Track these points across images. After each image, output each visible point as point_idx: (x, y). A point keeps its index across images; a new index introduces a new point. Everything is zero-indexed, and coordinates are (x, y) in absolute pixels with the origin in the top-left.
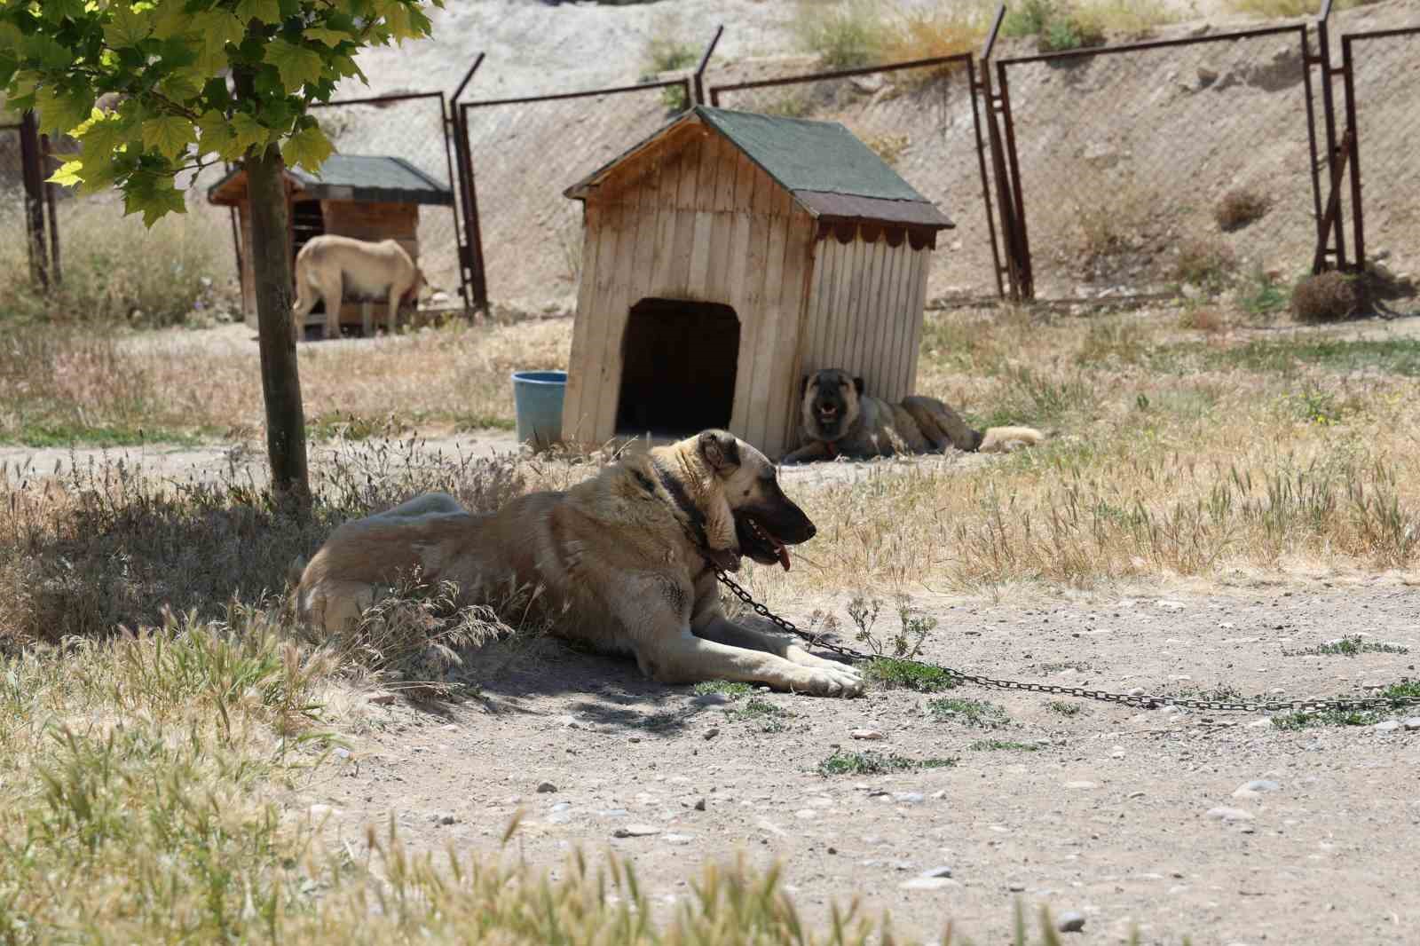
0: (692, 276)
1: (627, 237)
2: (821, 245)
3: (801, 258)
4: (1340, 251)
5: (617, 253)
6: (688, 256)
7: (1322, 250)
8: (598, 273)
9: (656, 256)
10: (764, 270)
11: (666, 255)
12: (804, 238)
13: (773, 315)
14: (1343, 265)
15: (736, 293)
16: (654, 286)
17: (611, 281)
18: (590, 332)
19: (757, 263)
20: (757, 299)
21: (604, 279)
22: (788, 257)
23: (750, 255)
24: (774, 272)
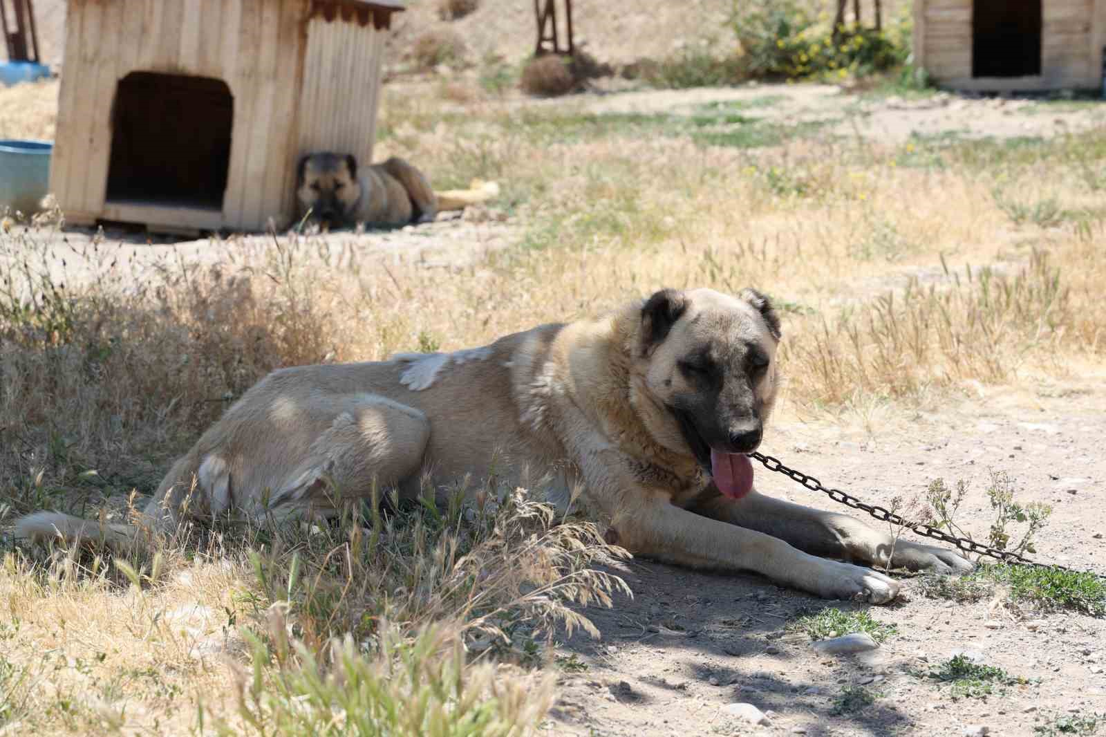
0: (183, 51)
1: (112, 11)
2: (312, 23)
3: (295, 34)
4: (554, 39)
5: (103, 26)
6: (178, 31)
7: (541, 39)
8: (83, 44)
9: (144, 30)
10: (257, 47)
11: (155, 29)
12: (298, 16)
13: (268, 90)
14: (556, 51)
15: (228, 67)
16: (144, 59)
17: (97, 53)
18: (76, 101)
19: (251, 40)
20: (251, 74)
21: (90, 51)
22: (282, 35)
23: (243, 31)
24: (268, 50)
